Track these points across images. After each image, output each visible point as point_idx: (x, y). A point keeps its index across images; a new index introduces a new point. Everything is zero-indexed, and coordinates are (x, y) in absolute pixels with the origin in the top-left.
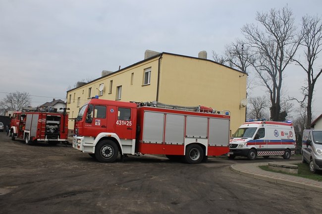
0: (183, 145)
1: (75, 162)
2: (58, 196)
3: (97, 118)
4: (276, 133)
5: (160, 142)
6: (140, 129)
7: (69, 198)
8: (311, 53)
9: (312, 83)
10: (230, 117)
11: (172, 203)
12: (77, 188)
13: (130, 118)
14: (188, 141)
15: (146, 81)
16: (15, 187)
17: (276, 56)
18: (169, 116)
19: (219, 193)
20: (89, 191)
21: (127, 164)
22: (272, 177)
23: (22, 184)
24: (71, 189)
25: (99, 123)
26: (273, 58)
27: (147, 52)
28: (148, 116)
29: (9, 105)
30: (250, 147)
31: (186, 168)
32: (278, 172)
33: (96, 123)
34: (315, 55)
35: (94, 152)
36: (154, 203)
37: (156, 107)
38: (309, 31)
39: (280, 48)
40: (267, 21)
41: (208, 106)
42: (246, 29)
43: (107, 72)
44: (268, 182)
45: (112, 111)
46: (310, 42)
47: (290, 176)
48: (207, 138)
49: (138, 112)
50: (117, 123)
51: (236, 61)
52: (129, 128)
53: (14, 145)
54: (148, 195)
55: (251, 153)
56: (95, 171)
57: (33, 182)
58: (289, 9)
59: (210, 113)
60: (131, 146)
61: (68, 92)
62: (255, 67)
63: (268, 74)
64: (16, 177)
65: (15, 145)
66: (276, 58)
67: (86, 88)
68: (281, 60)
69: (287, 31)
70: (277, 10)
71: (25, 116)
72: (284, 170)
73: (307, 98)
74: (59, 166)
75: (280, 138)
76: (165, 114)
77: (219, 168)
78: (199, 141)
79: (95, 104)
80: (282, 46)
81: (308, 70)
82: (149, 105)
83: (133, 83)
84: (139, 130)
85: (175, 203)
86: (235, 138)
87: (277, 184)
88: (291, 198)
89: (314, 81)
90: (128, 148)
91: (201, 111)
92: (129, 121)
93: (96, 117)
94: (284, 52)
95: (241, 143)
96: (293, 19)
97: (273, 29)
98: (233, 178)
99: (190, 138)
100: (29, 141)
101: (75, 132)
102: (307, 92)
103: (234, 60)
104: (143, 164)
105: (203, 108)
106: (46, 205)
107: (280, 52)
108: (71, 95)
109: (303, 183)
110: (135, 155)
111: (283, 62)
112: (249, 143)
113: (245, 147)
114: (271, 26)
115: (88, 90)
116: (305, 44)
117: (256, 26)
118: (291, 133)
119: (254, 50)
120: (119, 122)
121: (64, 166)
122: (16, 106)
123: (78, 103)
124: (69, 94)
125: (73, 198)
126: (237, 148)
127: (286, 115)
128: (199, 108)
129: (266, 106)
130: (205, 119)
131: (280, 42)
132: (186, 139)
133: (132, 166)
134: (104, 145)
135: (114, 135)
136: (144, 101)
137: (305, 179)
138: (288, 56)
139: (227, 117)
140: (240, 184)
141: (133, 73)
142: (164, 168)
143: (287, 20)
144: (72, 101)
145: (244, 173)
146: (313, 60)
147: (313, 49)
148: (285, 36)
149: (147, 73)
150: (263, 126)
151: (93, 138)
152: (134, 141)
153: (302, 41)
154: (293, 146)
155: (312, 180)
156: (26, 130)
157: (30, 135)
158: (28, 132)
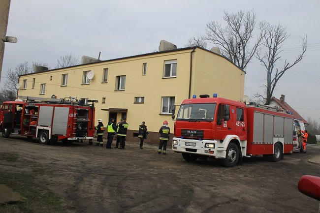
0: (273, 144)
14: (275, 141)
27: (163, 43)
33: (224, 125)
35: (225, 157)
45: (233, 111)
48: (283, 137)
52: (243, 129)
60: (244, 147)
67: (56, 74)
76: (264, 114)
78: (280, 140)
83: (146, 74)
99: (276, 137)
100: (48, 141)
115: (61, 76)
120: (238, 124)
124: (23, 78)
134: (230, 148)
135: (238, 138)
144: (28, 87)
149: (167, 65)
152: (246, 142)
156: (41, 126)
157: (51, 133)
158: (46, 128)
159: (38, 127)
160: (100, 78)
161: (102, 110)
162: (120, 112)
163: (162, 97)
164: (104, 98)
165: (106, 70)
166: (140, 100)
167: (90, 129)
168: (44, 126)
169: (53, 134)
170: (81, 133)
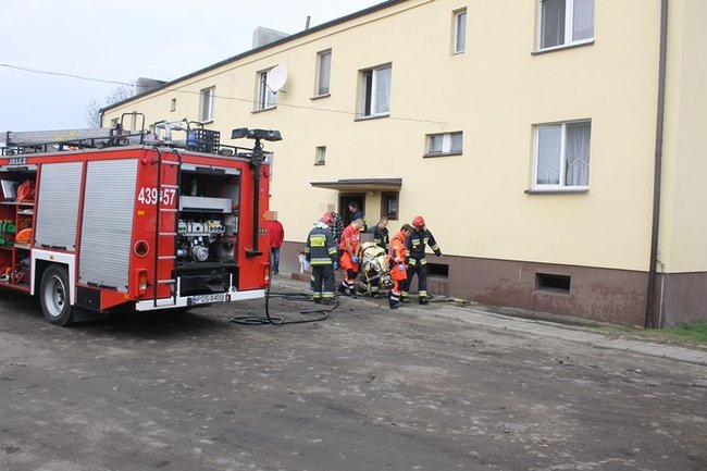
43: (273, 32)
71: (25, 178)
100: (69, 310)
115: (198, 95)
156: (45, 247)
157: (78, 278)
158: (59, 257)
159: (38, 254)
160: (307, 85)
161: (313, 184)
162: (375, 192)
163: (534, 126)
164: (322, 149)
165: (324, 55)
166: (446, 145)
167: (248, 255)
168: (55, 249)
169: (84, 282)
170: (207, 277)
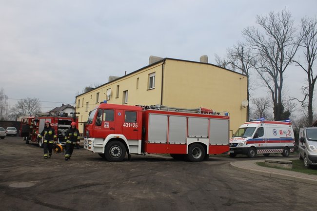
0: (186, 144)
1: (86, 162)
2: (75, 187)
3: (106, 121)
4: (275, 132)
5: (164, 142)
6: (146, 131)
7: (84, 189)
8: (310, 54)
9: (312, 82)
10: (229, 117)
11: (173, 193)
12: (90, 182)
13: (136, 121)
14: (190, 141)
15: (151, 86)
16: (37, 181)
17: (277, 58)
18: (172, 118)
19: (215, 185)
20: (101, 184)
21: (134, 163)
22: (267, 172)
23: (43, 179)
24: (85, 182)
25: (108, 126)
26: (274, 59)
27: (151, 58)
28: (152, 118)
29: (20, 110)
30: (249, 145)
31: (188, 165)
32: (273, 167)
33: (105, 126)
34: (314, 55)
35: (103, 152)
36: (157, 192)
37: (159, 110)
38: (308, 33)
39: (280, 50)
40: (267, 24)
41: (208, 108)
42: (247, 32)
43: (114, 77)
44: (263, 176)
45: (119, 114)
46: (308, 43)
47: (283, 170)
48: (208, 137)
49: (143, 115)
50: (124, 125)
51: (238, 63)
52: (135, 129)
53: (28, 148)
54: (152, 187)
55: (251, 151)
56: (105, 168)
57: (52, 178)
58: (287, 11)
59: (211, 114)
60: (138, 146)
61: (76, 97)
62: (257, 69)
63: (269, 75)
64: (37, 174)
65: (30, 148)
66: (276, 60)
67: (94, 93)
68: (282, 61)
69: (286, 33)
70: (276, 13)
71: (38, 121)
72: (279, 165)
73: (308, 97)
74: (73, 165)
75: (278, 136)
76: (168, 116)
77: (219, 165)
78: (201, 141)
79: (104, 108)
80: (282, 47)
81: (308, 71)
82: (153, 108)
83: (139, 87)
84: (144, 131)
85: (175, 193)
86: (235, 138)
87: (270, 178)
88: (280, 188)
89: (314, 81)
90: (135, 148)
91: (202, 112)
92: (135, 123)
93: (104, 120)
94: (284, 54)
95: (242, 142)
96: (292, 21)
97: (273, 31)
98: (231, 173)
99: (192, 137)
100: (42, 145)
101: (85, 135)
102: (307, 91)
103: (235, 63)
104: (149, 163)
105: (204, 109)
106: (66, 194)
107: (280, 53)
108: (79, 100)
109: (294, 176)
110: (141, 154)
111: (283, 63)
112: (249, 142)
113: (245, 146)
114: (270, 29)
115: (96, 95)
116: (304, 45)
117: (256, 29)
118: (289, 131)
119: (254, 52)
120: (126, 125)
121: (77, 165)
122: (27, 111)
123: (87, 107)
124: (78, 99)
125: (87, 189)
126: (237, 146)
127: (290, 114)
128: (200, 110)
129: (270, 106)
130: (205, 120)
131: (280, 43)
132: (188, 139)
133: (139, 164)
134: (113, 145)
135: (121, 136)
136: (149, 105)
137: (297, 173)
138: (287, 57)
139: (226, 117)
140: (236, 178)
141: (138, 78)
142: (168, 166)
143: (286, 22)
144: (81, 106)
145: (242, 169)
146: (313, 60)
147: (313, 49)
148: (285, 38)
149: (151, 78)
150: (262, 125)
151: (103, 140)
152: (140, 141)
153: (301, 42)
154: (291, 144)
155: (303, 174)
